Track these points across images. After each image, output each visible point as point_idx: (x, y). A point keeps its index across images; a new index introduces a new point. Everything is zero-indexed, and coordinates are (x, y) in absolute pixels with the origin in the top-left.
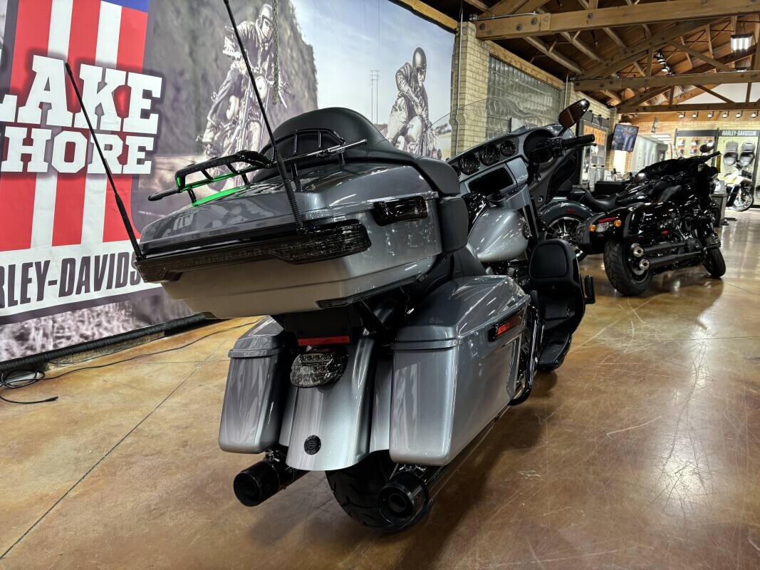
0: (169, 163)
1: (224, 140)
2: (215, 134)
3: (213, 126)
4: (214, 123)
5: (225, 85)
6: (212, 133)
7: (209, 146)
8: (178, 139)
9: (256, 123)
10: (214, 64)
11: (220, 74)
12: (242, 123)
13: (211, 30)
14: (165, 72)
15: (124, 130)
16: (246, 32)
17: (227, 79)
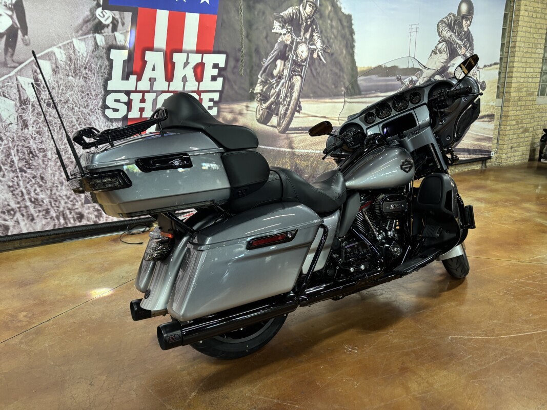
0: (229, 108)
1: (271, 90)
2: (264, 87)
3: (262, 81)
4: (263, 80)
5: (273, 54)
6: (261, 86)
7: (259, 95)
8: (236, 92)
9: (297, 76)
10: (265, 41)
11: (269, 46)
12: (286, 78)
13: (263, 18)
14: (228, 51)
15: (200, 90)
16: (292, 15)
17: (275, 49)
